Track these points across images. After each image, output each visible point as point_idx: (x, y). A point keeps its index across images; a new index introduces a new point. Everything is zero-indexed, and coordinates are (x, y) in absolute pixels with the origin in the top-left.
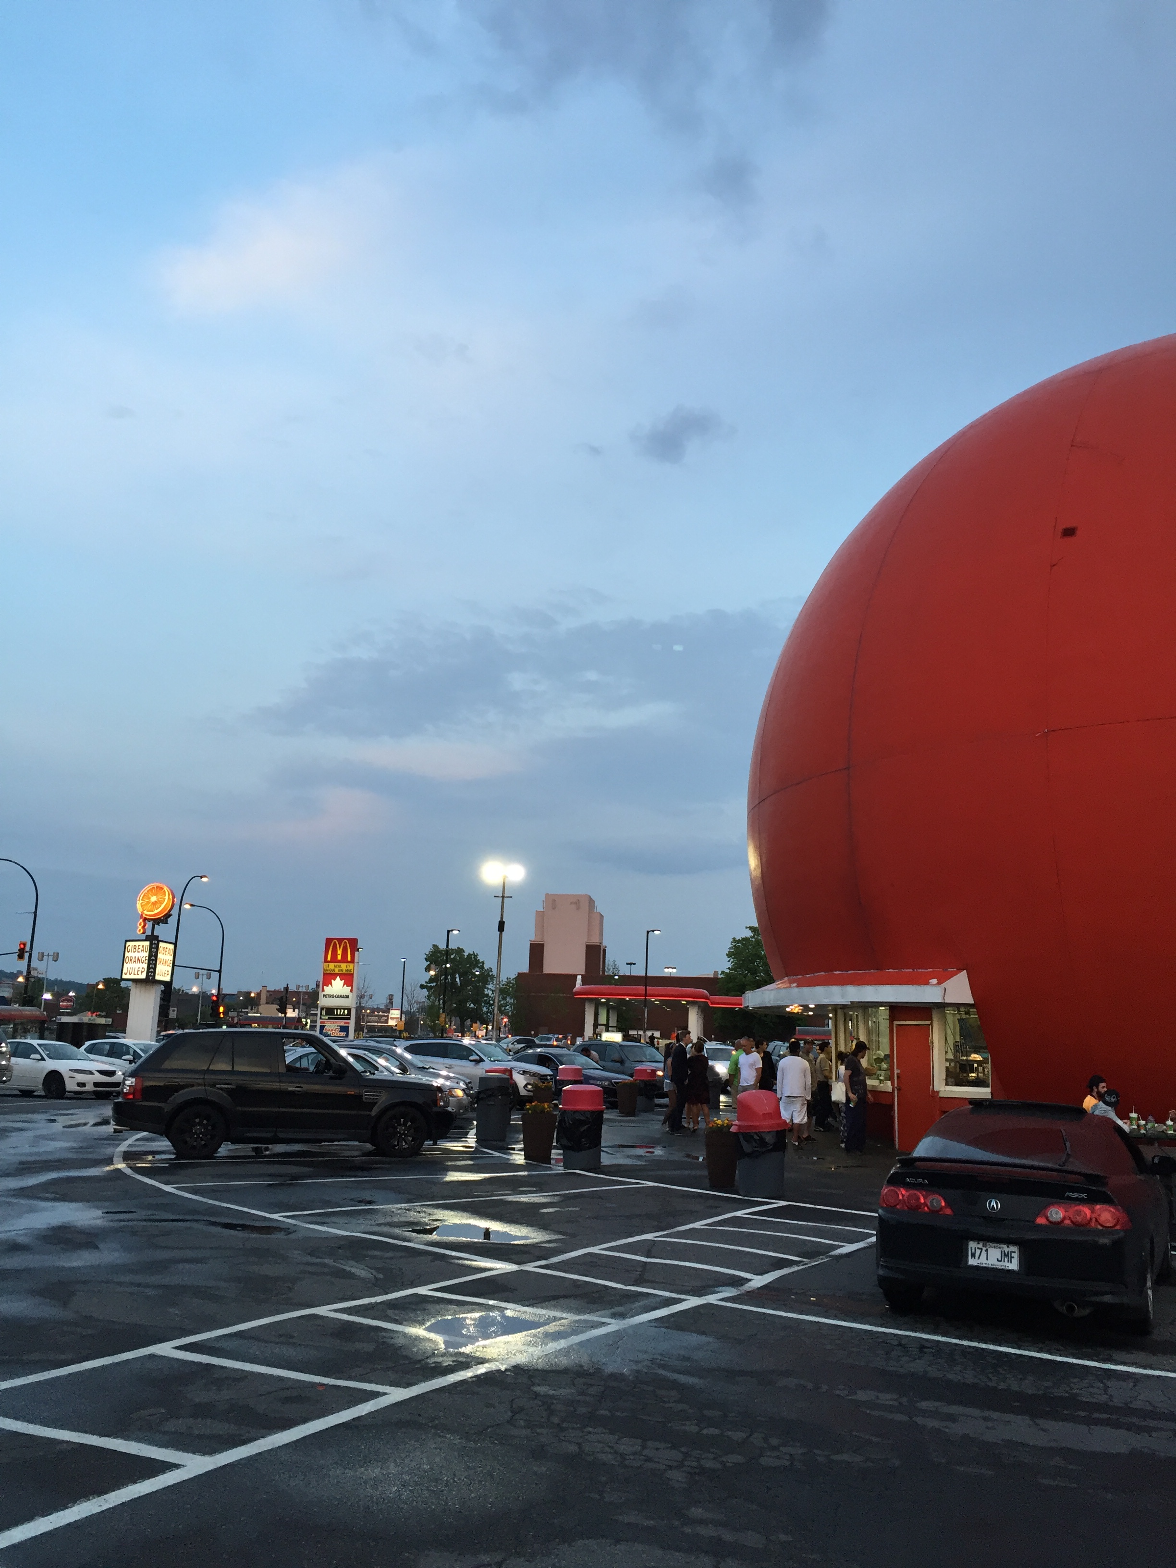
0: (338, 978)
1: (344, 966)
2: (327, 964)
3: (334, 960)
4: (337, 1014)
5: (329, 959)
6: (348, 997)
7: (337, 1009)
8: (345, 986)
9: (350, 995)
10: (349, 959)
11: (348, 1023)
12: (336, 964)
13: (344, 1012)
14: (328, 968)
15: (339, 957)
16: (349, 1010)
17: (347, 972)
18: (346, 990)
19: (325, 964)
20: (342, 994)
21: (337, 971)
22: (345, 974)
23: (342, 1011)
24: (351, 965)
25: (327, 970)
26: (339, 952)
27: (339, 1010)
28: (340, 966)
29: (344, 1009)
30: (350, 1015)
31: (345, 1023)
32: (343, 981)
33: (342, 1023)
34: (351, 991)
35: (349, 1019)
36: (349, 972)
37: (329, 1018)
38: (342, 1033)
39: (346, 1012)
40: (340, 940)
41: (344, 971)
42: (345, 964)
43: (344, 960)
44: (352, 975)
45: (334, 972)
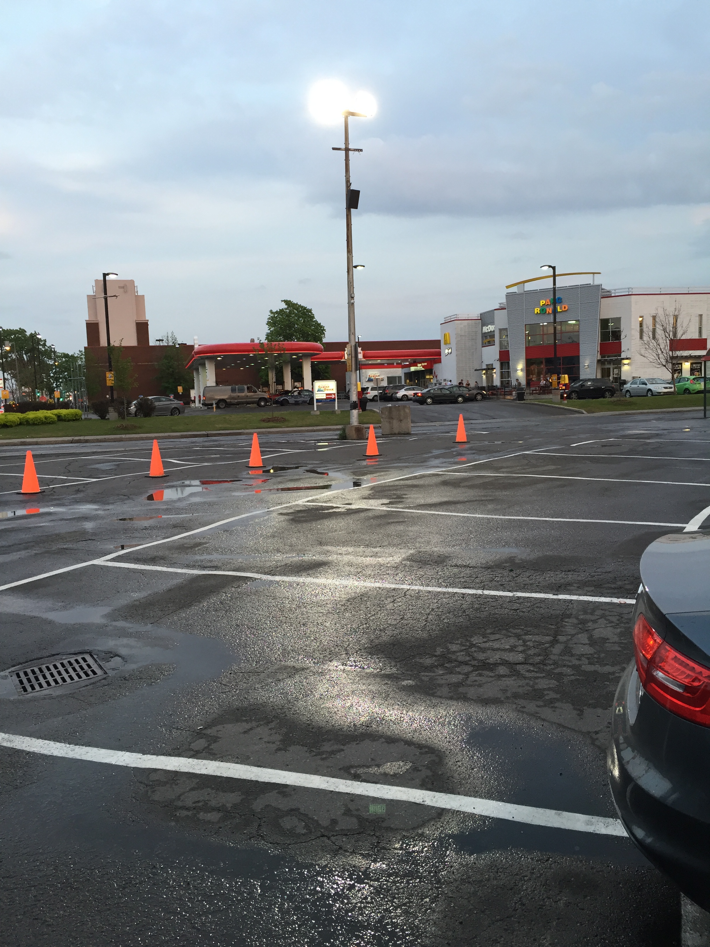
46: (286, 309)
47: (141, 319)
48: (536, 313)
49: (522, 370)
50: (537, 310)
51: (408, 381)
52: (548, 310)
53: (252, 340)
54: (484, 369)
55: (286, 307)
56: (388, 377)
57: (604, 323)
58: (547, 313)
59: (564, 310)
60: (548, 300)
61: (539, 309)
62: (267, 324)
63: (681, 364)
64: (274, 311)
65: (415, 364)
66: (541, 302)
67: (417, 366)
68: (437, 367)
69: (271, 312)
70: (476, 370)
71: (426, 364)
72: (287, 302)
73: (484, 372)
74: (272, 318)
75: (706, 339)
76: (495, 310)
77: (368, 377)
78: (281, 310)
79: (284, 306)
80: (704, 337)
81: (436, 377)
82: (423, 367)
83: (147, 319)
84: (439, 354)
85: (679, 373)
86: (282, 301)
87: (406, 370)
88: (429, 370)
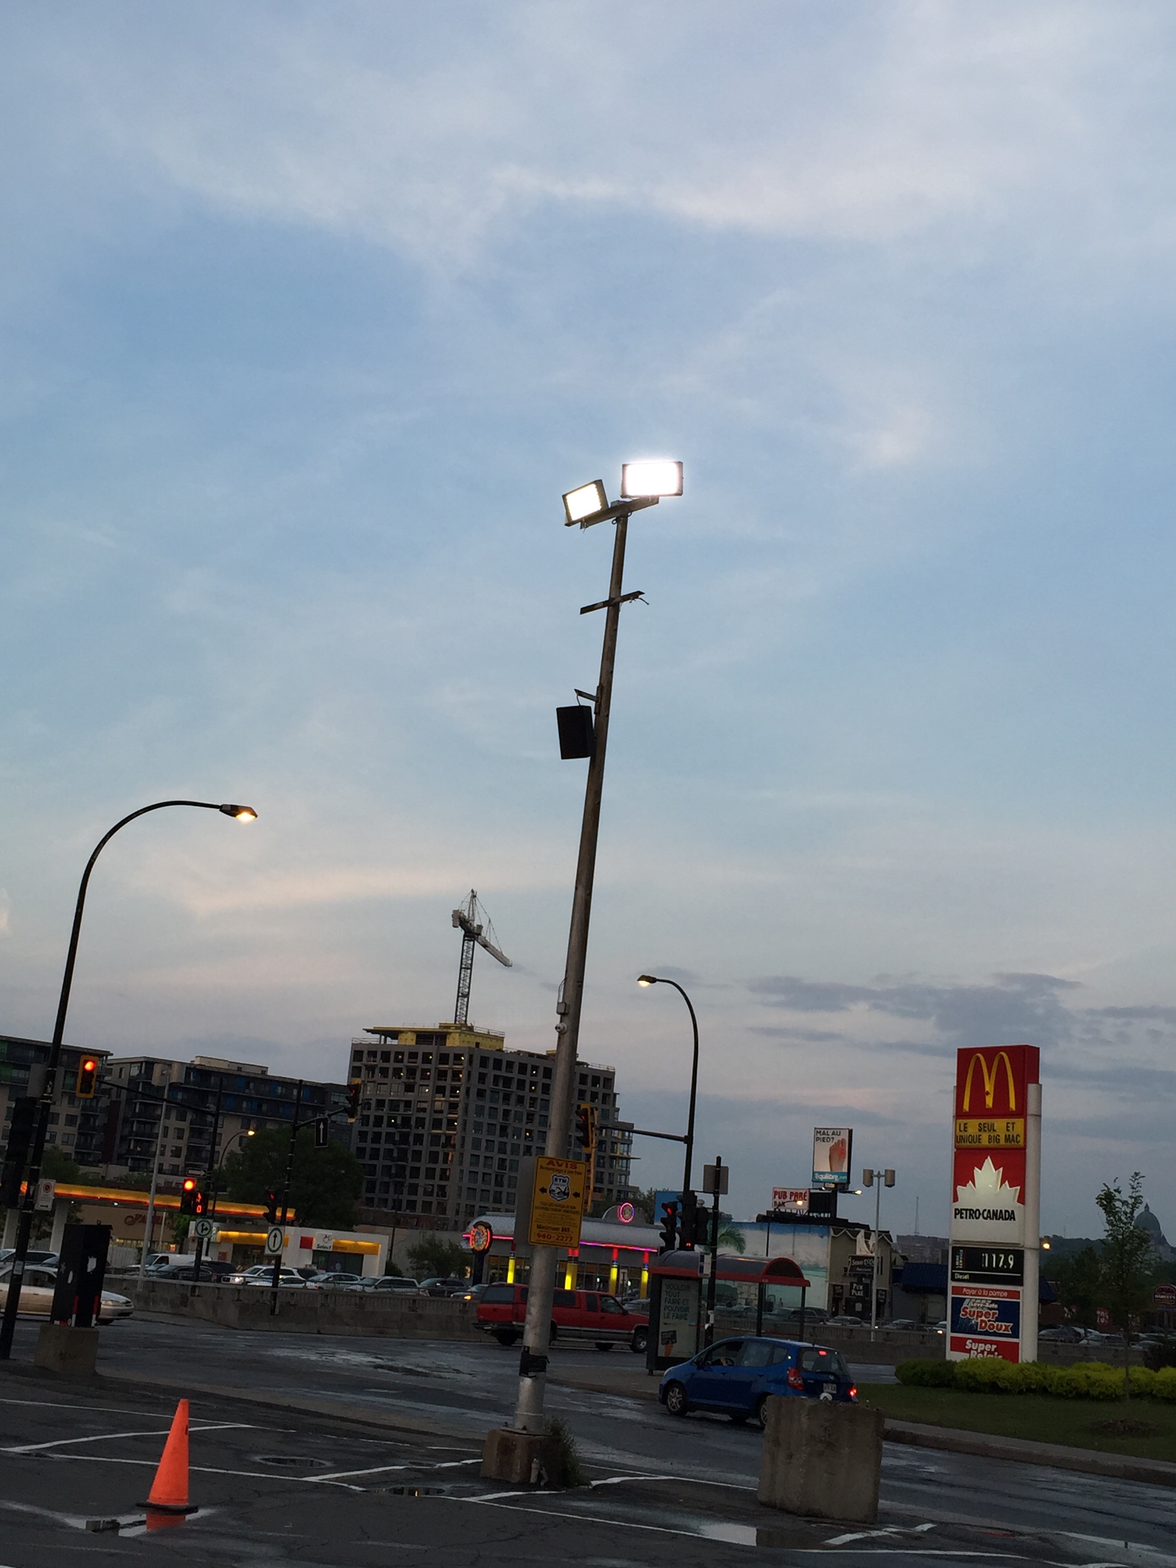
0: (989, 1161)
1: (1001, 1127)
4: (990, 1268)
5: (966, 1105)
6: (1010, 1216)
8: (1006, 1184)
9: (1019, 1210)
11: (1016, 1294)
13: (1006, 1262)
14: (964, 1135)
16: (1019, 1255)
17: (1008, 1145)
18: (1006, 1198)
20: (998, 1208)
21: (985, 1142)
22: (1003, 1150)
23: (1004, 1257)
25: (963, 1141)
26: (990, 1087)
27: (996, 1256)
28: (993, 1128)
29: (1008, 1253)
30: (1022, 1272)
31: (1010, 1293)
32: (1001, 1170)
33: (1005, 1293)
34: (1019, 1198)
35: (1019, 1282)
36: (1012, 1145)
37: (971, 1279)
38: (1003, 1325)
39: (1013, 1260)
40: (991, 1054)
41: (1003, 1143)
44: (1021, 1150)
45: (977, 1145)
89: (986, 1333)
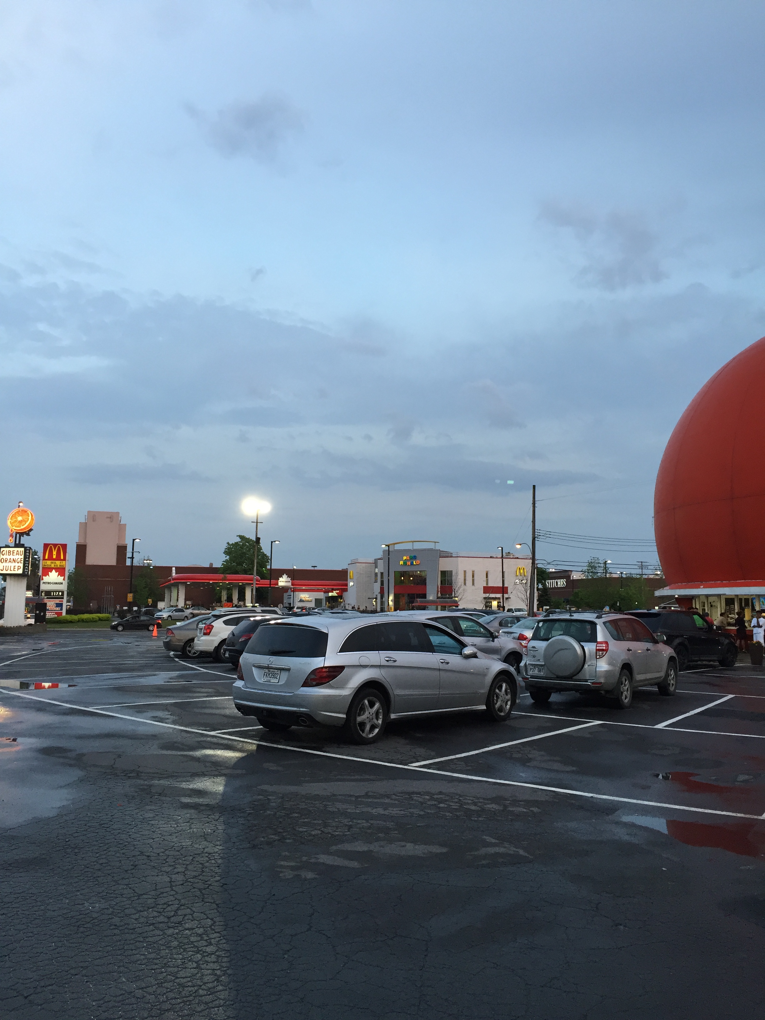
0: (54, 571)
1: (58, 563)
2: (45, 561)
3: (50, 558)
4: (53, 595)
5: (47, 557)
6: (62, 583)
7: (53, 592)
8: (59, 576)
9: (63, 582)
10: (62, 558)
11: (62, 601)
12: (52, 561)
13: (59, 594)
14: (46, 564)
15: (54, 557)
16: (63, 592)
17: (60, 567)
18: (60, 579)
19: (44, 561)
20: (57, 582)
21: (53, 566)
22: (58, 568)
23: (57, 593)
24: (64, 562)
25: (45, 565)
26: (55, 553)
27: (55, 593)
28: (55, 563)
29: (59, 592)
30: (63, 596)
31: (60, 601)
32: (58, 573)
33: (57, 601)
34: (64, 579)
35: (63, 598)
36: (62, 567)
37: (47, 598)
38: (58, 608)
39: (60, 593)
40: (55, 545)
41: (58, 566)
42: (60, 561)
43: (58, 558)
44: (65, 568)
45: (50, 567)
46: (240, 542)
47: (121, 543)
48: (401, 564)
49: (392, 601)
50: (401, 563)
51: (328, 603)
52: (408, 562)
53: (211, 564)
54: (374, 598)
55: (240, 540)
56: (315, 599)
57: (444, 573)
58: (407, 564)
59: (417, 563)
60: (408, 557)
61: (402, 562)
62: (224, 553)
63: (491, 602)
64: (231, 543)
65: (332, 591)
66: (404, 557)
67: (333, 592)
68: (345, 594)
69: (228, 543)
70: (369, 598)
71: (338, 591)
72: (242, 537)
73: (375, 600)
74: (228, 548)
75: (507, 587)
76: (379, 559)
77: (300, 598)
78: (236, 543)
79: (238, 540)
80: (506, 586)
81: (344, 601)
82: (337, 593)
83: (126, 543)
84: (347, 585)
85: (490, 608)
86: (237, 536)
87: (326, 595)
88: (340, 596)
89: (52, 610)
